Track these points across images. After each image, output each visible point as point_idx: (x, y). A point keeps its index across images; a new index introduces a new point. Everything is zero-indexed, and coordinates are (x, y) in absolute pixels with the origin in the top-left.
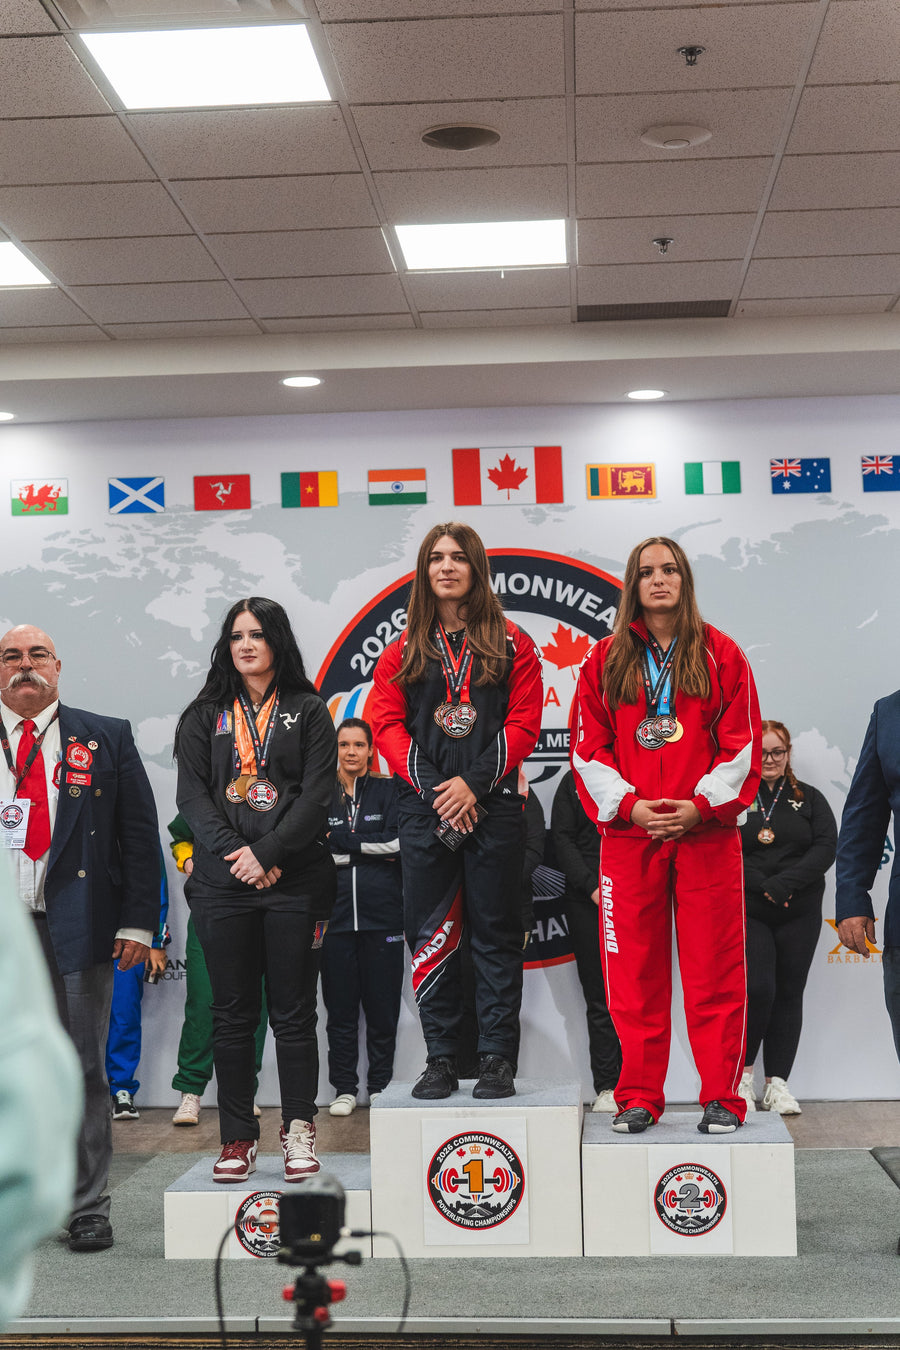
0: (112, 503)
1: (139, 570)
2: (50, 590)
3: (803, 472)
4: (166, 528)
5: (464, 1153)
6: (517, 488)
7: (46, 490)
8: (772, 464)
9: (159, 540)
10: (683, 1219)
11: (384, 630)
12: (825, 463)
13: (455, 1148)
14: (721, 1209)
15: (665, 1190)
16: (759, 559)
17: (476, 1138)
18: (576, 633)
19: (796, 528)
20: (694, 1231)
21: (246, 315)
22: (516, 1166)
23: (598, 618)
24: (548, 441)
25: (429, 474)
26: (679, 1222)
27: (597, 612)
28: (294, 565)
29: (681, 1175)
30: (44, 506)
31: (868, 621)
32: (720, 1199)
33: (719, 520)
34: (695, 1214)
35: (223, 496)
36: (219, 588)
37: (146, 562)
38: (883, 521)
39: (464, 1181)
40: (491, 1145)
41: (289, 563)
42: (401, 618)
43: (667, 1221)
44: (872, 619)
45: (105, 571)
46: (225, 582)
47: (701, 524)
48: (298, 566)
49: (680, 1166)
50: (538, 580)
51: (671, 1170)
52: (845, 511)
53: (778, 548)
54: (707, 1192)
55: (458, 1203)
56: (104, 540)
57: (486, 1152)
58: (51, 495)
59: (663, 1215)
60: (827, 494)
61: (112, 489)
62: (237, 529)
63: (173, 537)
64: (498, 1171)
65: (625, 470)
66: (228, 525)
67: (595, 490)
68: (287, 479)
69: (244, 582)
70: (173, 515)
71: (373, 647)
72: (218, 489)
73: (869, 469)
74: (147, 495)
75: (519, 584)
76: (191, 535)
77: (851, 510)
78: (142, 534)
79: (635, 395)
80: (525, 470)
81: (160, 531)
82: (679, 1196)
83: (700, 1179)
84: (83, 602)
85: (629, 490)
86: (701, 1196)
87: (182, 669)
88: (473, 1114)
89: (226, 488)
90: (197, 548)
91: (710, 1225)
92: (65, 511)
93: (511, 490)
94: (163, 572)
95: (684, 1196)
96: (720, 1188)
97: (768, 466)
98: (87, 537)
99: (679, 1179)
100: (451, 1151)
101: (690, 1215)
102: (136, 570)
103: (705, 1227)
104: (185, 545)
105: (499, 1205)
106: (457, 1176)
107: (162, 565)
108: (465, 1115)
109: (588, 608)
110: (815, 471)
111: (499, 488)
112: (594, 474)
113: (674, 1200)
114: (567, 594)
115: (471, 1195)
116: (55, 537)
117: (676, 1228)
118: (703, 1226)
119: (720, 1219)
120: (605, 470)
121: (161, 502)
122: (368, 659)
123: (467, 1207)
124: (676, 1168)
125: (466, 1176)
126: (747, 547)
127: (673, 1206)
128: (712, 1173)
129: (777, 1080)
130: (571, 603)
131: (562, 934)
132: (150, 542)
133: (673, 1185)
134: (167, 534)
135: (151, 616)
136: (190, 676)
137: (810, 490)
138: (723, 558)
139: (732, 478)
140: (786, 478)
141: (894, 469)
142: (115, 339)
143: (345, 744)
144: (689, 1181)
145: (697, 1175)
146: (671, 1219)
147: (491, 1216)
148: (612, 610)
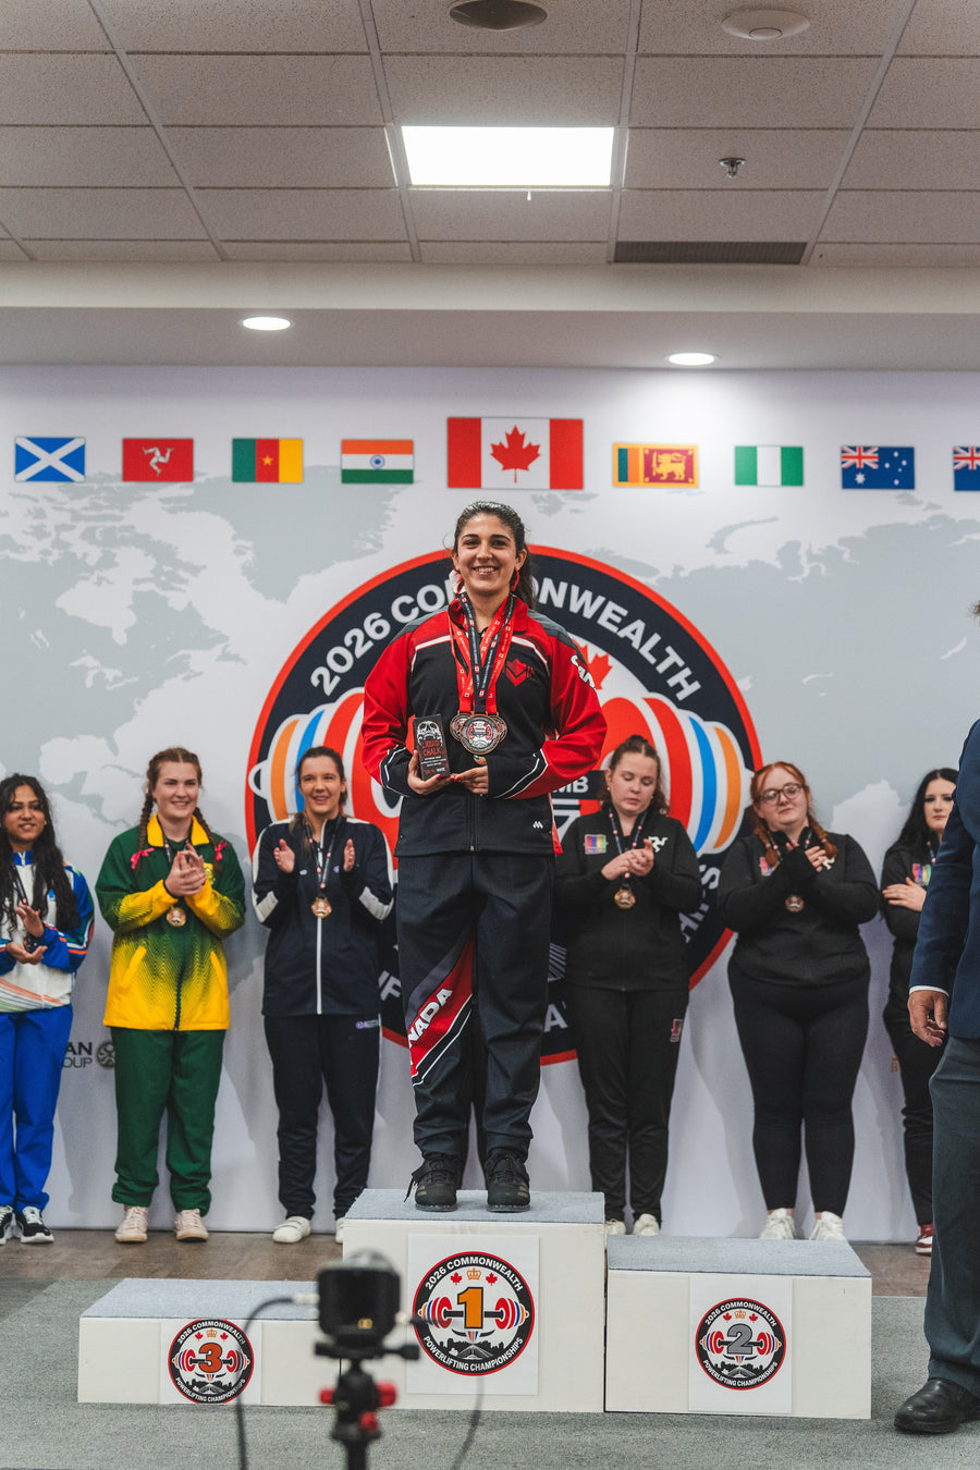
0: (19, 469)
1: (49, 553)
3: (881, 463)
4: (86, 502)
5: (460, 1278)
6: (526, 469)
8: (843, 452)
9: (76, 516)
10: (730, 1367)
11: (354, 639)
12: (908, 453)
13: (448, 1271)
14: (779, 1358)
15: (710, 1331)
16: (824, 569)
17: (474, 1260)
18: (593, 651)
19: (870, 532)
20: (743, 1383)
21: (204, 236)
22: (525, 1296)
23: (622, 634)
24: (566, 412)
25: (417, 448)
26: (725, 1372)
27: (621, 626)
28: (244, 553)
29: (731, 1313)
31: (955, 650)
32: (778, 1344)
33: (775, 519)
34: (746, 1362)
35: (158, 464)
36: (150, 580)
37: (58, 544)
38: (975, 526)
39: (459, 1314)
40: (495, 1270)
41: (239, 552)
42: (375, 624)
43: (710, 1369)
44: (959, 649)
45: (7, 552)
46: (157, 571)
47: (753, 522)
48: (250, 556)
49: (729, 1302)
50: (548, 583)
51: (718, 1306)
52: (931, 513)
53: (846, 556)
54: (762, 1335)
55: (450, 1341)
56: (6, 514)
57: (487, 1279)
59: (706, 1362)
60: (908, 492)
61: (19, 450)
62: (175, 506)
63: (94, 513)
64: (502, 1303)
65: (661, 452)
66: (161, 500)
67: (623, 475)
68: (240, 446)
69: (181, 573)
70: (96, 486)
71: (340, 660)
72: (153, 455)
73: (962, 463)
74: (66, 460)
76: (117, 512)
77: (939, 512)
78: (55, 508)
79: (676, 359)
80: (537, 447)
81: (78, 505)
82: (726, 1339)
83: (753, 1318)
85: (665, 477)
86: (754, 1339)
87: (100, 677)
88: (473, 1230)
89: (163, 454)
90: (123, 529)
91: (763, 1376)
93: (519, 471)
94: (79, 556)
95: (733, 1339)
96: (779, 1330)
99: (728, 1318)
100: (443, 1276)
101: (740, 1363)
102: (46, 553)
103: (758, 1379)
104: (109, 524)
105: (501, 1344)
106: (450, 1307)
107: (80, 547)
108: (463, 1231)
109: (610, 621)
110: (896, 463)
111: (505, 468)
112: (623, 455)
113: (720, 1343)
114: (584, 603)
115: (466, 1331)
117: (722, 1378)
118: (754, 1377)
119: (776, 1369)
120: (635, 451)
121: (80, 468)
122: (333, 674)
123: (461, 1346)
124: (724, 1303)
125: (461, 1308)
126: (809, 553)
127: (719, 1351)
128: (769, 1312)
132: (66, 518)
133: (720, 1325)
134: (86, 509)
135: (62, 611)
136: (109, 688)
137: (891, 486)
138: (779, 565)
139: (793, 466)
140: (859, 471)
142: (34, 259)
143: (311, 778)
144: (740, 1321)
145: (750, 1313)
146: (715, 1368)
147: (490, 1359)
148: (639, 625)
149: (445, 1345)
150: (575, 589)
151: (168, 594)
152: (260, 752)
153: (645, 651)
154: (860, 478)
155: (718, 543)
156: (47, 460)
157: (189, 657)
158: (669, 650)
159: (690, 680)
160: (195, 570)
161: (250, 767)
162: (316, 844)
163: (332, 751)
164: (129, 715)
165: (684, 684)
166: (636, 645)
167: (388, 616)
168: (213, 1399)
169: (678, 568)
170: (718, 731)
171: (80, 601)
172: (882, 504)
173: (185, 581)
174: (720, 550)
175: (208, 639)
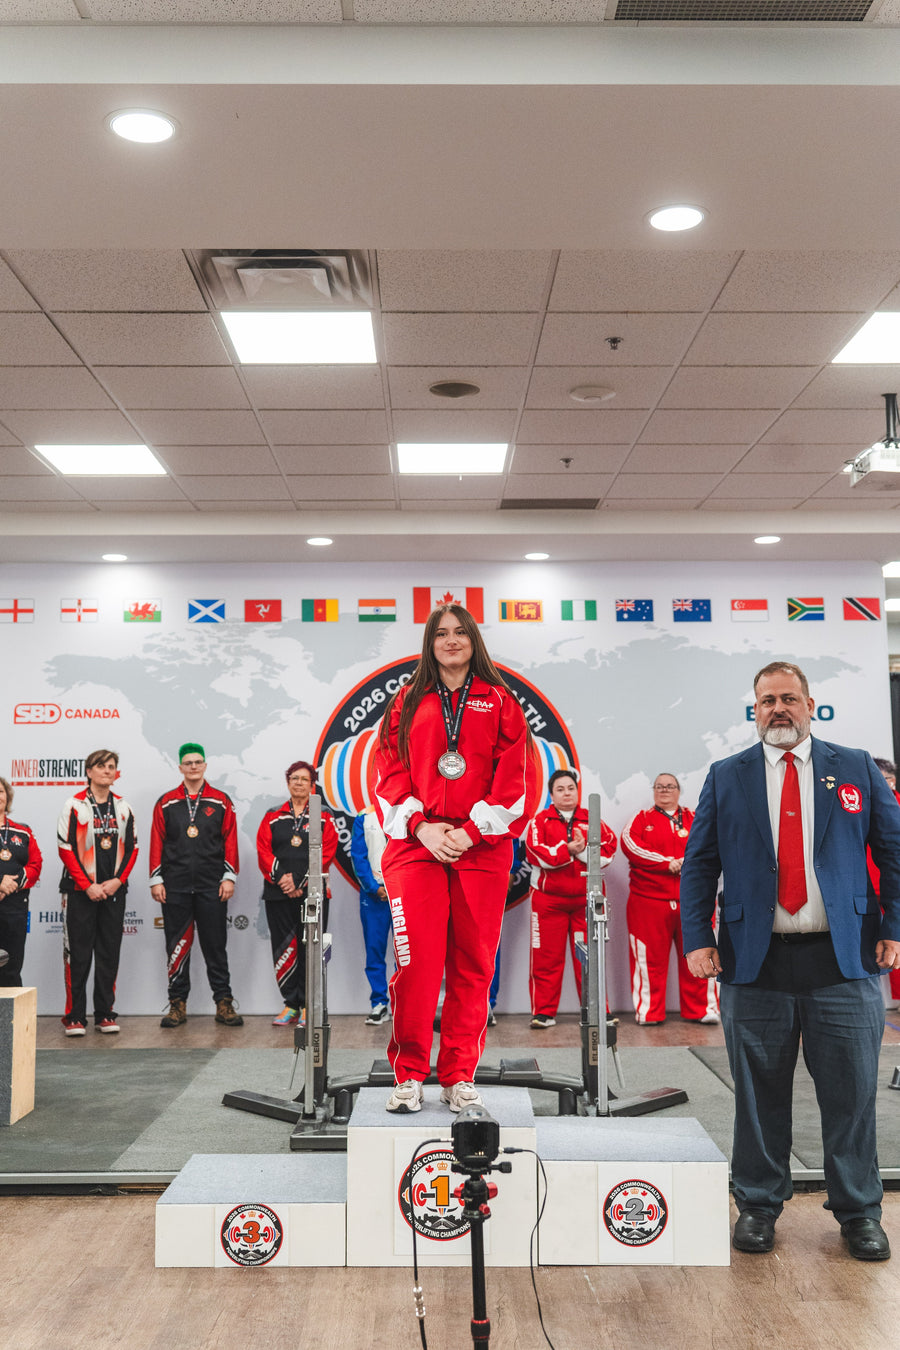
0: (191, 616)
1: (207, 660)
2: (148, 671)
3: (636, 608)
4: (225, 633)
5: (433, 1169)
7: (147, 606)
8: (617, 602)
9: (220, 641)
10: (628, 1230)
11: (367, 702)
12: (650, 603)
13: (424, 1164)
14: (663, 1222)
15: (613, 1204)
16: (608, 663)
17: (443, 1155)
19: (631, 644)
20: (638, 1242)
24: (475, 584)
25: (397, 603)
26: (625, 1234)
28: (308, 659)
29: (628, 1190)
30: (145, 616)
31: (676, 704)
32: (662, 1212)
33: (583, 637)
34: (639, 1227)
35: (264, 613)
36: (260, 673)
38: (685, 640)
39: (432, 1196)
41: (306, 658)
42: (378, 695)
43: (614, 1232)
45: (185, 660)
46: (263, 668)
47: (571, 640)
48: (311, 660)
49: (626, 1182)
51: (619, 1186)
52: (662, 633)
53: (619, 656)
54: (650, 1206)
55: (426, 1215)
56: (184, 640)
58: (150, 609)
59: (611, 1226)
60: (651, 623)
61: (191, 607)
62: (272, 635)
63: (230, 639)
65: (524, 604)
66: (266, 632)
67: (504, 616)
68: (306, 603)
69: (276, 669)
70: (230, 624)
71: (359, 713)
72: (260, 608)
73: (677, 608)
74: (215, 611)
76: (241, 638)
77: (665, 633)
78: (209, 636)
79: (529, 557)
81: (222, 634)
82: (625, 1209)
83: (644, 1194)
84: (170, 679)
85: (526, 617)
86: (645, 1209)
87: (234, 726)
89: (266, 607)
90: (245, 646)
91: (652, 1236)
92: (158, 619)
94: (223, 661)
95: (630, 1209)
96: (662, 1203)
97: (614, 605)
98: (173, 638)
99: (626, 1194)
100: (421, 1167)
101: (635, 1227)
102: (204, 659)
103: (649, 1239)
104: (238, 644)
106: (426, 1190)
107: (222, 656)
110: (643, 608)
112: (504, 606)
113: (621, 1213)
115: (437, 1208)
116: (152, 636)
117: (622, 1239)
118: (646, 1237)
119: (661, 1230)
120: (510, 603)
121: (223, 616)
122: (356, 721)
123: (433, 1219)
124: (623, 1183)
125: (434, 1191)
126: (600, 654)
127: (620, 1219)
128: (655, 1189)
132: (215, 642)
133: (620, 1200)
134: (225, 637)
135: (214, 690)
136: (239, 730)
137: (640, 619)
138: (585, 661)
139: (591, 610)
140: (625, 612)
141: (693, 608)
142: (199, 510)
144: (634, 1196)
145: (642, 1190)
146: (618, 1231)
147: (455, 1228)
149: (422, 1219)
151: (269, 680)
154: (626, 616)
155: (553, 650)
157: (280, 713)
158: (530, 706)
159: (541, 721)
160: (283, 668)
164: (249, 743)
165: (538, 723)
167: (383, 690)
168: (254, 1263)
169: (533, 664)
170: (557, 748)
171: (222, 685)
172: (637, 629)
173: (277, 673)
174: (555, 654)
175: (291, 703)
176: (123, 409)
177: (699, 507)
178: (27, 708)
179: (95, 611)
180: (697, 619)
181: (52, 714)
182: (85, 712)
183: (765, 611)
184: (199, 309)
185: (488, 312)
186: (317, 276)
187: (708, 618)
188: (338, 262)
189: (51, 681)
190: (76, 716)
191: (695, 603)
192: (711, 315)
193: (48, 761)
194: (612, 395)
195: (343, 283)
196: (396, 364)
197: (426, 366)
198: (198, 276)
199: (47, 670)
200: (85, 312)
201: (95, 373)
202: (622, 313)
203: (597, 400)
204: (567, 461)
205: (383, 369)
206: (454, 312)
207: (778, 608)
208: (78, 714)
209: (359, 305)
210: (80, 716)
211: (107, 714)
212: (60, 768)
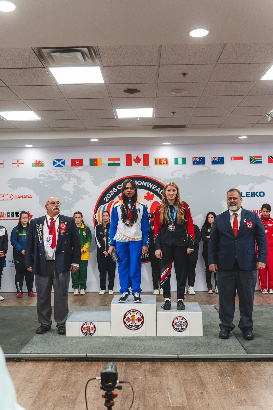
0: (54, 165)
1: (59, 179)
2: (40, 183)
3: (199, 160)
4: (65, 170)
7: (40, 162)
8: (193, 158)
9: (64, 173)
10: (178, 328)
11: (111, 192)
12: (204, 158)
16: (190, 178)
18: (151, 193)
19: (198, 172)
21: (83, 126)
23: (156, 190)
24: (146, 153)
25: (121, 160)
27: (156, 189)
28: (92, 178)
29: (178, 319)
30: (39, 165)
32: (186, 324)
33: (182, 170)
35: (77, 163)
36: (76, 183)
37: (61, 177)
38: (216, 171)
41: (91, 178)
42: (115, 190)
44: (213, 191)
45: (52, 179)
46: (77, 182)
47: (178, 171)
48: (93, 179)
50: (143, 182)
52: (208, 168)
53: (194, 176)
56: (52, 173)
59: (174, 327)
60: (204, 165)
61: (53, 161)
62: (80, 170)
63: (67, 172)
65: (162, 159)
66: (78, 169)
67: (156, 163)
68: (90, 159)
69: (82, 182)
70: (67, 167)
71: (109, 196)
72: (76, 162)
73: (213, 160)
74: (62, 163)
75: (140, 183)
76: (70, 172)
78: (60, 171)
79: (164, 144)
80: (141, 159)
81: (63, 171)
83: (182, 320)
84: (47, 185)
85: (163, 163)
87: (68, 200)
89: (78, 162)
90: (71, 174)
92: (44, 166)
93: (138, 163)
94: (64, 179)
98: (48, 172)
104: (69, 174)
107: (64, 178)
109: (154, 188)
110: (202, 160)
112: (156, 160)
114: (150, 185)
116: (41, 172)
120: (158, 159)
121: (64, 164)
122: (108, 198)
124: (177, 317)
126: (187, 176)
129: (191, 287)
130: (150, 187)
131: (148, 256)
133: (176, 321)
134: (65, 171)
135: (62, 189)
136: (70, 202)
137: (201, 164)
138: (182, 178)
139: (184, 161)
140: (196, 161)
141: (218, 160)
142: (54, 131)
143: (104, 216)
148: (159, 189)
150: (148, 183)
151: (79, 185)
152: (96, 212)
153: (160, 193)
154: (196, 163)
155: (172, 174)
156: (58, 163)
157: (83, 196)
160: (84, 181)
161: (94, 214)
162: (105, 228)
163: (108, 211)
164: (74, 206)
166: (159, 192)
167: (117, 188)
169: (165, 179)
171: (65, 187)
172: (200, 167)
173: (82, 183)
174: (173, 176)
175: (87, 193)
176: (23, 100)
177: (220, 127)
178: (3, 195)
179: (23, 163)
180: (219, 164)
181: (10, 197)
182: (21, 196)
183: (242, 161)
184: (41, 67)
185: (140, 66)
186: (79, 55)
187: (223, 163)
188: (85, 50)
189: (9, 186)
190: (18, 198)
191: (219, 158)
192: (217, 65)
193: (10, 212)
194: (186, 92)
195: (88, 57)
196: (111, 83)
197: (121, 84)
198: (38, 56)
199: (8, 183)
200: (2, 69)
201: (11, 89)
202: (186, 65)
203: (181, 94)
204: (173, 113)
205: (107, 85)
206: (128, 66)
207: (246, 159)
208: (19, 197)
209: (95, 65)
210: (19, 198)
211: (28, 197)
212: (14, 214)
